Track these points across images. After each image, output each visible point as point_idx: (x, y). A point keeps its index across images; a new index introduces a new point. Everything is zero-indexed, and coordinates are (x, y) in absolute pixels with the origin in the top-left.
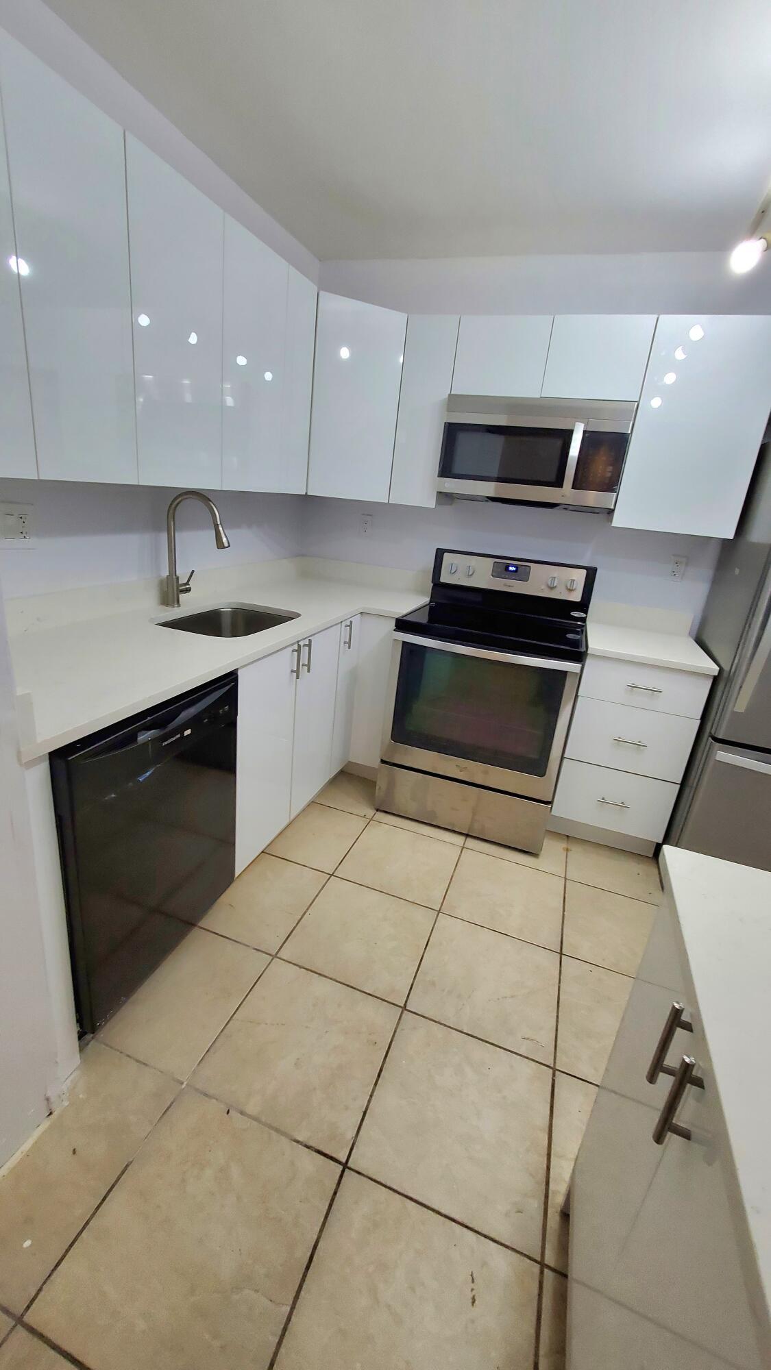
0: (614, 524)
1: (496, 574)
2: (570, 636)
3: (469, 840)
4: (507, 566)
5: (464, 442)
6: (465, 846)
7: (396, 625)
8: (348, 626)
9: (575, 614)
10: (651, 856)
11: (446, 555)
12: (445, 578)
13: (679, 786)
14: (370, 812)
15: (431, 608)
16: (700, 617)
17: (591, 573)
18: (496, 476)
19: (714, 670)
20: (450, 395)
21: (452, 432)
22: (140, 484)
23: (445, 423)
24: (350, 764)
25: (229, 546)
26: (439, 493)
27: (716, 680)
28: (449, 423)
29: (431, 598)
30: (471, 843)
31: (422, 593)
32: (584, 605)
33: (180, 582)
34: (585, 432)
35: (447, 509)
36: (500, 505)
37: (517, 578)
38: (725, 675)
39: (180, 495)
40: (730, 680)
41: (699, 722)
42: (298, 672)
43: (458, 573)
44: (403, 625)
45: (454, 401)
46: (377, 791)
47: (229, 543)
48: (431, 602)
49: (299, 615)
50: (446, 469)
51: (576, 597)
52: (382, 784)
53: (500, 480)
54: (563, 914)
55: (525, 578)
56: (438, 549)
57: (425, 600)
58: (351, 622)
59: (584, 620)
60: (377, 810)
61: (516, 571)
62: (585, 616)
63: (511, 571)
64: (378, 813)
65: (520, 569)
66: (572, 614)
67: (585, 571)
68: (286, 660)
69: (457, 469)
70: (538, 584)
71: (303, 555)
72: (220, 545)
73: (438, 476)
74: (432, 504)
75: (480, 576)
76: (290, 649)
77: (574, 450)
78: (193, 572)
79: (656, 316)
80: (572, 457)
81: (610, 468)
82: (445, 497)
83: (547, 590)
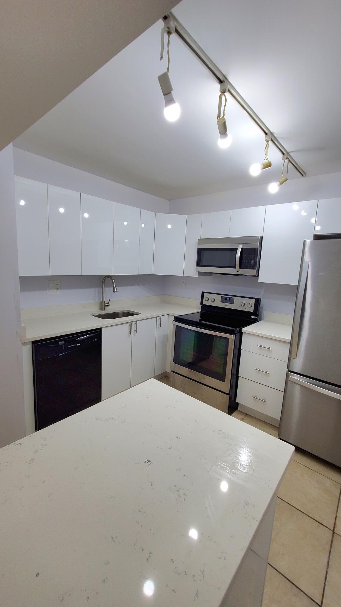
0: (259, 281)
1: (222, 301)
4: (226, 299)
5: (205, 254)
7: (175, 319)
8: (160, 319)
9: (253, 317)
11: (205, 294)
12: (205, 303)
13: (283, 393)
15: (201, 314)
17: (257, 301)
19: (290, 340)
20: (199, 239)
21: (200, 251)
22: (82, 275)
24: (166, 372)
25: (117, 291)
26: (198, 272)
28: (199, 248)
29: (201, 310)
31: (194, 308)
32: (256, 314)
33: (105, 303)
34: (242, 248)
35: (202, 278)
37: (230, 303)
39: (105, 277)
41: (287, 363)
42: (131, 332)
43: (209, 301)
44: (178, 319)
45: (200, 241)
47: (117, 290)
48: (202, 312)
49: (140, 314)
50: (199, 263)
51: (252, 310)
52: (171, 379)
55: (232, 303)
57: (197, 310)
58: (161, 317)
61: (229, 300)
62: (257, 318)
63: (227, 300)
65: (231, 299)
66: (251, 317)
67: (255, 300)
69: (203, 264)
70: (236, 305)
71: (164, 295)
72: (114, 291)
73: (197, 266)
74: (197, 276)
75: (218, 303)
76: (129, 324)
78: (110, 299)
79: (265, 206)
80: (238, 257)
81: (253, 261)
82: (200, 274)
83: (241, 307)
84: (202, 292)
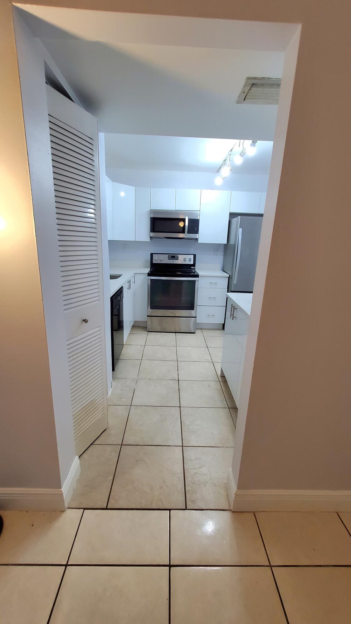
0: (199, 242)
1: (169, 259)
4: (173, 257)
5: (157, 223)
7: (148, 275)
8: (134, 277)
9: (192, 268)
10: (222, 329)
11: (154, 255)
12: (154, 262)
13: (225, 307)
14: (146, 333)
16: (222, 265)
17: (195, 256)
19: (228, 276)
20: (150, 210)
21: (153, 220)
23: (151, 217)
24: (135, 322)
26: (151, 237)
27: (229, 278)
30: (177, 334)
31: (148, 267)
32: (194, 265)
34: (189, 219)
35: (153, 241)
36: (167, 239)
37: (175, 259)
38: (230, 276)
40: (232, 278)
41: (227, 289)
42: (129, 288)
43: (158, 260)
44: (150, 274)
48: (151, 269)
49: (122, 274)
50: (152, 230)
51: (192, 263)
52: (149, 324)
53: (168, 232)
55: (177, 259)
56: (151, 253)
59: (194, 269)
60: (148, 332)
62: (195, 267)
67: (193, 255)
69: (155, 230)
70: (181, 260)
73: (150, 232)
74: (148, 240)
75: (165, 260)
77: (187, 224)
79: (201, 190)
81: (196, 228)
83: (184, 261)
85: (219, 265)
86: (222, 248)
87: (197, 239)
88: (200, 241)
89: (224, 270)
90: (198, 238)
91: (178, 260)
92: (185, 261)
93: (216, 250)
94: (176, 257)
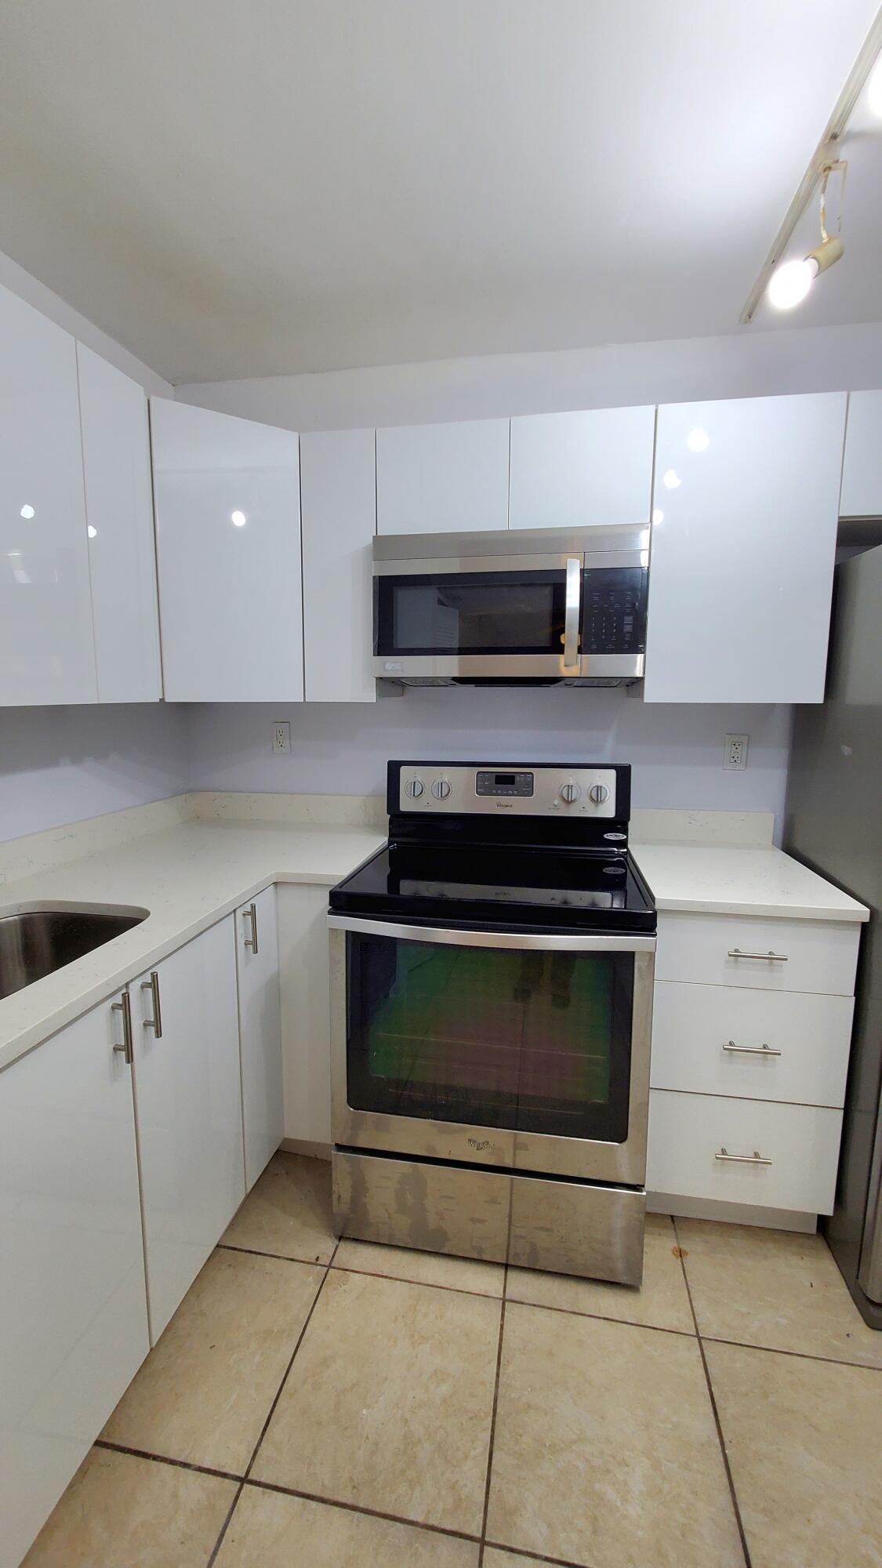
0: (646, 700)
1: (483, 789)
2: (609, 870)
3: (513, 1275)
4: (498, 779)
5: (407, 604)
6: (507, 1297)
7: (332, 902)
8: (249, 913)
9: (610, 836)
10: (814, 1231)
11: (403, 768)
12: (407, 805)
13: (841, 1113)
14: (325, 1246)
15: (391, 852)
16: (782, 817)
17: (624, 775)
18: (457, 646)
19: (862, 912)
20: (377, 539)
21: (387, 591)
23: (374, 577)
24: (286, 1141)
26: (380, 679)
27: (866, 929)
28: (381, 578)
29: (391, 836)
31: (372, 827)
32: (621, 821)
34: (582, 571)
35: (395, 703)
36: (470, 689)
37: (515, 793)
41: (852, 1000)
42: (128, 1048)
43: (426, 794)
44: (343, 901)
45: (383, 545)
46: (335, 1202)
48: (390, 844)
49: (146, 914)
50: (385, 643)
51: (608, 810)
52: (342, 1185)
53: (462, 651)
54: (725, 1456)
55: (527, 791)
56: (390, 762)
57: (381, 841)
58: (253, 907)
59: (623, 844)
60: (340, 1238)
61: (511, 783)
62: (625, 837)
63: (505, 782)
64: (342, 1244)
66: (605, 836)
67: (614, 770)
68: (100, 1030)
69: (401, 643)
70: (548, 798)
71: (191, 789)
73: (374, 655)
74: (370, 696)
75: (459, 795)
76: (109, 1004)
77: (572, 599)
79: (653, 407)
80: (571, 609)
81: (628, 619)
82: (389, 685)
83: (563, 805)
84: (391, 764)
85: (767, 821)
86: (780, 729)
87: (635, 684)
88: (652, 694)
89: (799, 845)
90: (638, 673)
91: (530, 793)
92: (568, 802)
93: (745, 739)
94: (517, 779)
